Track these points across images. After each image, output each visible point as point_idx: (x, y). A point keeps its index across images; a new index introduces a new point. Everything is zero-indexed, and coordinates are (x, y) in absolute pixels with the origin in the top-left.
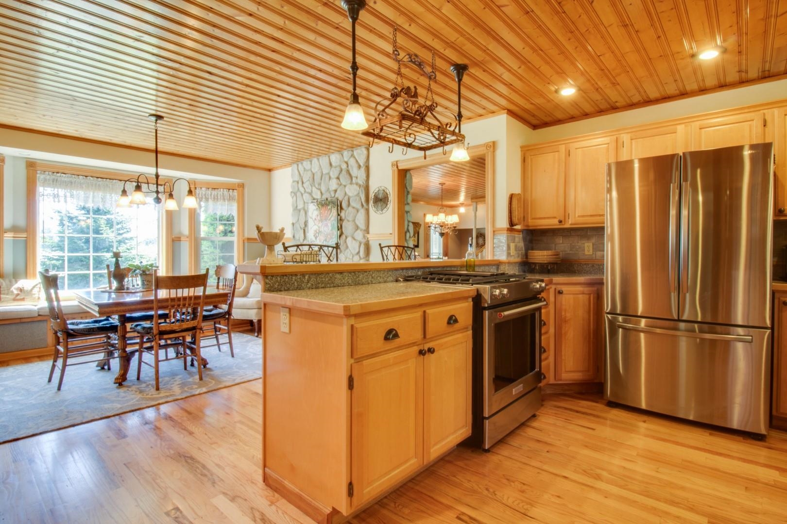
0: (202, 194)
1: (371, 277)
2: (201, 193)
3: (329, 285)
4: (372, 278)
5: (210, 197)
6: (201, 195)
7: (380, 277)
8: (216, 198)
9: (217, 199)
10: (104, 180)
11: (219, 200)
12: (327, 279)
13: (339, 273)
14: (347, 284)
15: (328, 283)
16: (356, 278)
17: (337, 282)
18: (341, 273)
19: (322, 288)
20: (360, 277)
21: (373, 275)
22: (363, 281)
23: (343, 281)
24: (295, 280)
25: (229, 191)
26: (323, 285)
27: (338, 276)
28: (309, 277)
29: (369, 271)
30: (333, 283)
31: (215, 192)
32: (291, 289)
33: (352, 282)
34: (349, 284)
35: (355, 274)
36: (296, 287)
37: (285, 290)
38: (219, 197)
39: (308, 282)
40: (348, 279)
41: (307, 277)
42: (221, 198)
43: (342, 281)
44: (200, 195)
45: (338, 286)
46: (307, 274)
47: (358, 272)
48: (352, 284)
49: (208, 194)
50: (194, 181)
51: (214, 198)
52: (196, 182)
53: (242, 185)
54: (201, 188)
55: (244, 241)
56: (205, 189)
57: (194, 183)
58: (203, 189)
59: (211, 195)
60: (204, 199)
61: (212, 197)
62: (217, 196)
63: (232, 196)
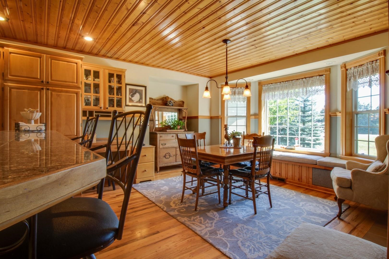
0: (351, 72)
8: (361, 73)
11: (364, 75)
25: (372, 63)
38: (364, 72)
49: (356, 72)
50: (345, 64)
51: (360, 75)
52: (346, 64)
53: (383, 52)
54: (351, 68)
55: (385, 112)
56: (353, 68)
57: (345, 66)
58: (352, 69)
59: (358, 72)
60: (352, 78)
61: (358, 73)
62: (363, 72)
63: (375, 67)
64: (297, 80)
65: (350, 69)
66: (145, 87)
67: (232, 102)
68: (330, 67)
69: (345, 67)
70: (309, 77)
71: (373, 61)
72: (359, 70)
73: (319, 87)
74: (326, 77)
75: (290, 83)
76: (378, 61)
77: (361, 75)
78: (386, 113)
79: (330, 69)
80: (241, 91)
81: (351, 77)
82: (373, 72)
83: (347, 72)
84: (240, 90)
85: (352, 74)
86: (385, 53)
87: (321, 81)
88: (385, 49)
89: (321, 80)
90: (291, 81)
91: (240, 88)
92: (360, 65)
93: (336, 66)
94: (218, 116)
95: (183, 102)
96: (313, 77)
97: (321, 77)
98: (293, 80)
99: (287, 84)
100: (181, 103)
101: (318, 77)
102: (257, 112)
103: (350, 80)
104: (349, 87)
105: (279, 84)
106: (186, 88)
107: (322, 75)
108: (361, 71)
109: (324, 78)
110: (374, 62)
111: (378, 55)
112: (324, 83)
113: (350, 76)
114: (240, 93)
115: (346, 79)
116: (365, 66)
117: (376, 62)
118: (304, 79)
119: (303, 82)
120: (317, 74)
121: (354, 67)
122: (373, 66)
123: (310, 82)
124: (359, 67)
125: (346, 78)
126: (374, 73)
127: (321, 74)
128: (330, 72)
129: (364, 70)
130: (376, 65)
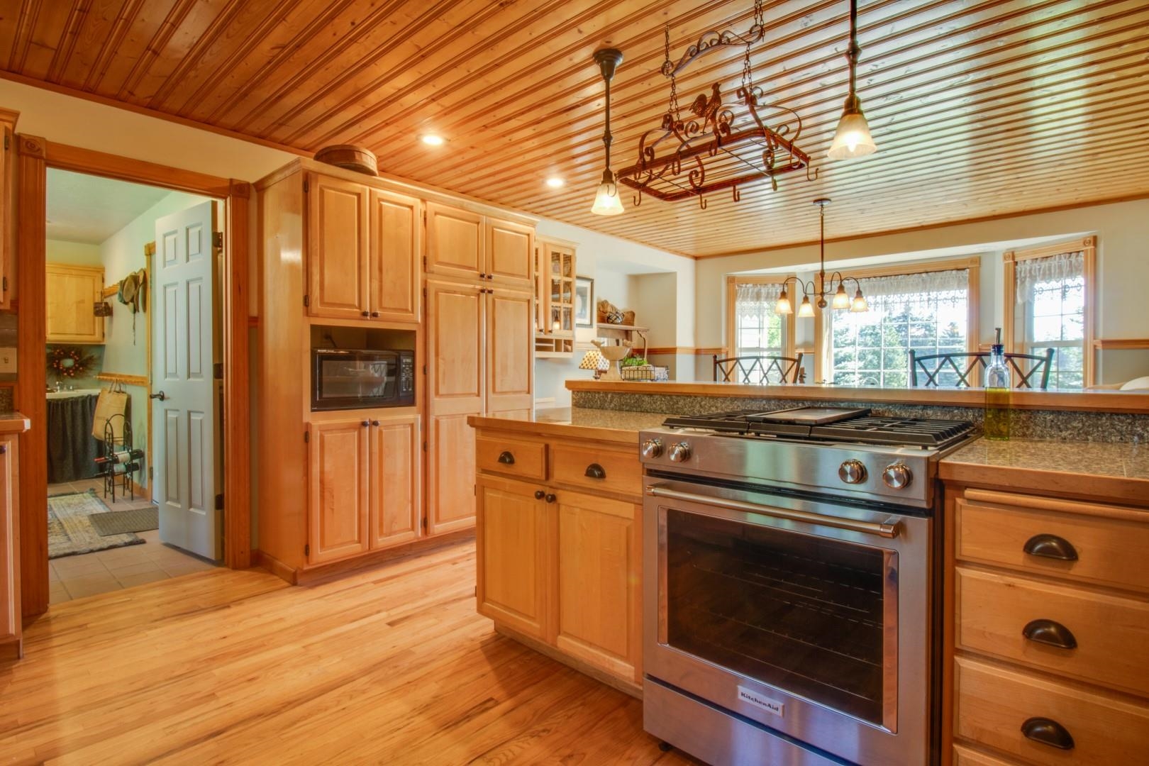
0: (1026, 269)
1: (698, 405)
2: (1023, 269)
3: (634, 409)
4: (701, 406)
5: (1037, 274)
6: (1025, 273)
7: (716, 407)
8: (1047, 272)
9: (1050, 274)
10: (889, 278)
11: (1053, 276)
12: (632, 402)
13: (648, 395)
14: (660, 411)
15: (635, 407)
16: (673, 405)
17: (646, 406)
18: (650, 395)
19: (626, 411)
20: (680, 403)
21: (703, 403)
22: (685, 409)
23: (654, 406)
24: (598, 398)
25: (1070, 257)
26: (628, 408)
27: (646, 398)
28: (612, 397)
29: (696, 397)
30: (639, 406)
31: (1045, 264)
32: (594, 406)
33: (668, 409)
34: (663, 411)
35: (672, 399)
36: (599, 405)
37: (589, 408)
38: (1053, 271)
39: (611, 402)
40: (661, 404)
41: (609, 396)
42: (1055, 272)
43: (652, 406)
44: (1023, 273)
45: (647, 412)
46: (609, 393)
47: (678, 396)
48: (667, 412)
49: (1035, 270)
50: (1013, 253)
51: (1044, 274)
52: (1015, 253)
53: (1092, 240)
54: (1025, 261)
55: (1095, 346)
56: (1030, 261)
57: (1012, 256)
58: (1027, 262)
59: (1040, 269)
60: (1028, 279)
61: (1041, 272)
62: (1050, 270)
63: (1076, 264)
64: (908, 274)
65: (1022, 263)
66: (592, 281)
67: (751, 317)
68: (979, 255)
69: (1013, 258)
70: (936, 272)
71: (1071, 253)
72: (1043, 267)
73: (957, 293)
74: (971, 274)
75: (892, 281)
76: (1081, 254)
77: (1047, 276)
78: (1097, 348)
79: (980, 258)
80: (774, 291)
81: (1025, 278)
82: (1072, 272)
83: (1017, 267)
84: (770, 291)
85: (1028, 272)
86: (1095, 240)
87: (960, 281)
88: (1094, 235)
89: (961, 278)
90: (893, 277)
91: (770, 285)
92: (1043, 258)
93: (993, 253)
94: (721, 349)
95: (633, 314)
96: (943, 271)
97: (960, 272)
98: (898, 275)
99: (884, 283)
100: (629, 316)
101: (954, 272)
102: (811, 338)
103: (1023, 282)
104: (1022, 296)
105: (866, 281)
106: (637, 280)
107: (964, 269)
108: (1047, 268)
109: (967, 275)
110: (1074, 255)
111: (1082, 244)
112: (966, 284)
113: (1023, 275)
114: (772, 298)
115: (1013, 279)
116: (1055, 259)
117: (1077, 256)
118: (924, 275)
119: (920, 280)
120: (953, 267)
121: (1033, 260)
122: (1071, 262)
123: (938, 281)
124: (1042, 261)
125: (1015, 279)
126: (1074, 274)
127: (960, 266)
128: (980, 264)
129: (1053, 268)
130: (1077, 260)
